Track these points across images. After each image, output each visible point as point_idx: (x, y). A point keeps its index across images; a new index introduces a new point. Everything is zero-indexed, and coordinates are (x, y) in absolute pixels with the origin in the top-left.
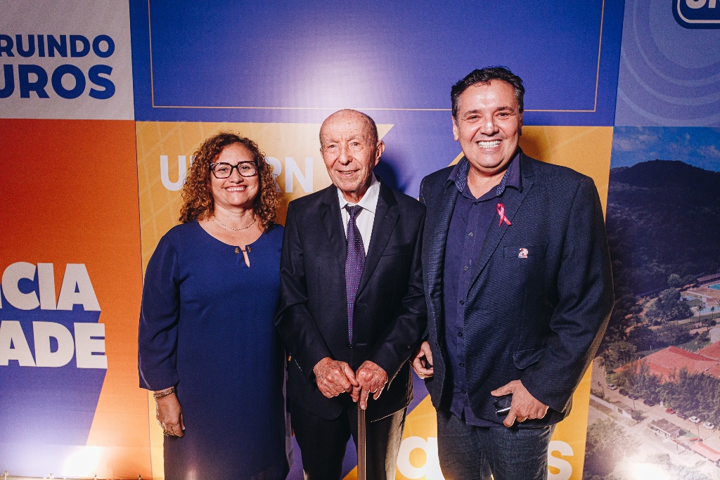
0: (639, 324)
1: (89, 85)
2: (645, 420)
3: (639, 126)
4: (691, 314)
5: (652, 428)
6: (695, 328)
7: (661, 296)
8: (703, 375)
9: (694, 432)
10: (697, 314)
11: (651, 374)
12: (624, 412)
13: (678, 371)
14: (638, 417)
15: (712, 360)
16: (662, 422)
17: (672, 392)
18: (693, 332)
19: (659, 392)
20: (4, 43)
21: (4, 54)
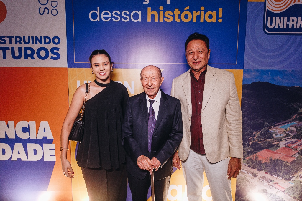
0: (254, 141)
1: (51, 55)
2: (257, 177)
3: (252, 69)
4: (273, 137)
5: (260, 179)
6: (274, 142)
7: (262, 131)
8: (278, 159)
9: (275, 180)
10: (275, 137)
11: (259, 159)
12: (250, 174)
13: (269, 158)
14: (255, 175)
15: (281, 154)
16: (264, 177)
17: (267, 166)
18: (274, 144)
19: (262, 166)
20: (18, 39)
21: (18, 43)
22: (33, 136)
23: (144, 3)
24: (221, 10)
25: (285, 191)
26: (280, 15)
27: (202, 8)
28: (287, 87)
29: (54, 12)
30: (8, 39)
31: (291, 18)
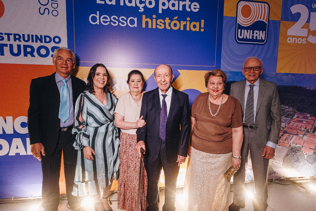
1: (51, 53)
3: (227, 71)
20: (17, 37)
21: (17, 41)
23: (140, 11)
24: (203, 21)
27: (188, 19)
29: (55, 13)
30: (6, 36)
31: (255, 32)
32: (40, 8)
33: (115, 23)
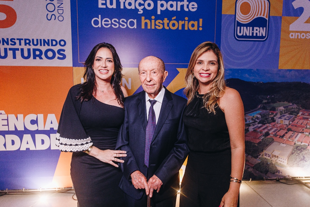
1: (57, 55)
15: (250, 137)
20: (27, 41)
21: (27, 45)
22: (41, 128)
23: (139, 13)
24: (201, 20)
25: (254, 167)
26: (247, 25)
27: (186, 18)
28: (253, 82)
29: (61, 18)
30: (18, 41)
31: (255, 28)
32: (48, 14)
33: (115, 25)
